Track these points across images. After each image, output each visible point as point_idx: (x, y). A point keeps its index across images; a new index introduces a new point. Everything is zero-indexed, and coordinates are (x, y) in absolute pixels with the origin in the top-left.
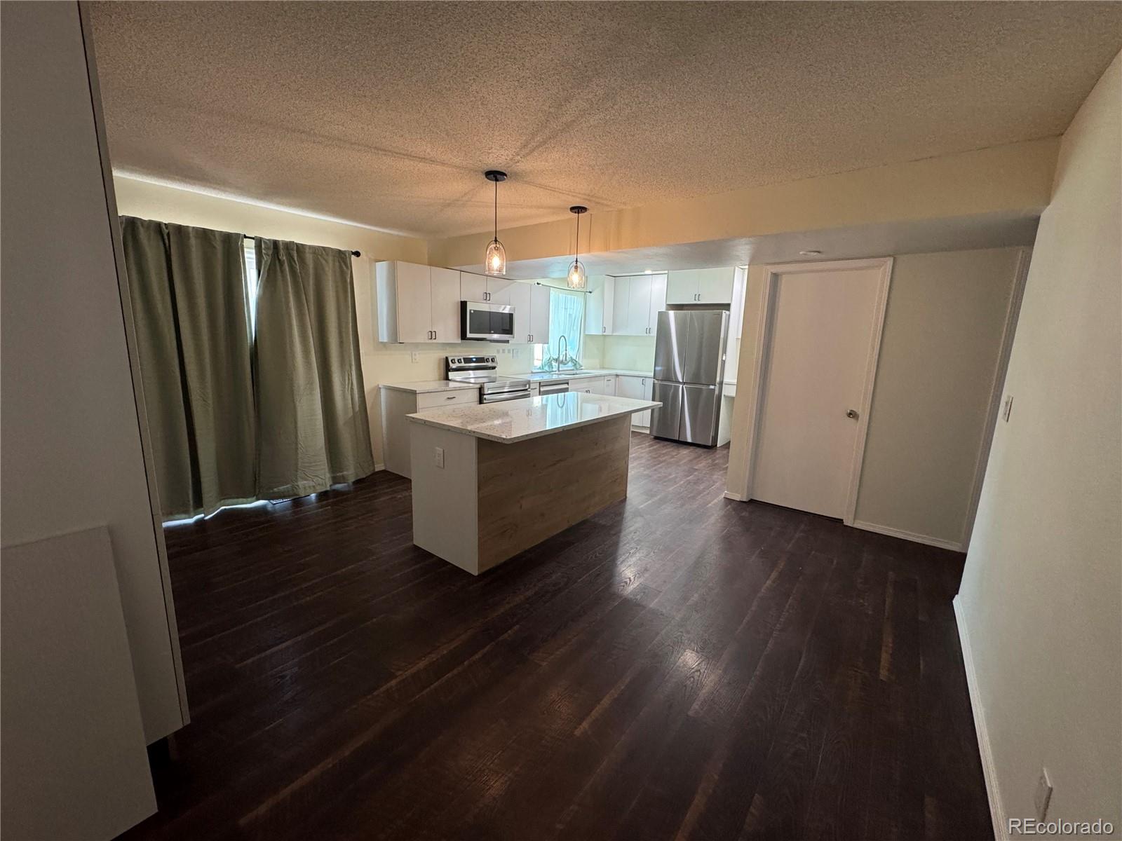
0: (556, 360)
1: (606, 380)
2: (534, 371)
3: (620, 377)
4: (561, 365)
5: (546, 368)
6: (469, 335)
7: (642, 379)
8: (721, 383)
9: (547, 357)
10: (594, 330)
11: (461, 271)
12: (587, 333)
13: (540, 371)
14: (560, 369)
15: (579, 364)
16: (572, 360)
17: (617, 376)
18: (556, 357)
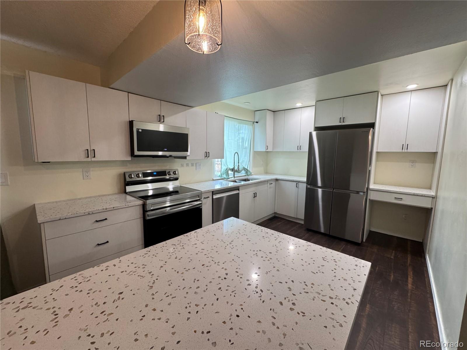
0: (233, 170)
1: (268, 184)
2: (215, 179)
3: (279, 181)
4: (235, 173)
5: (225, 176)
6: (137, 153)
7: (296, 183)
8: (368, 189)
9: (224, 168)
10: (261, 148)
11: (128, 93)
12: (254, 150)
13: (220, 178)
14: (235, 176)
15: (249, 171)
16: (244, 169)
17: (277, 180)
18: (232, 167)
